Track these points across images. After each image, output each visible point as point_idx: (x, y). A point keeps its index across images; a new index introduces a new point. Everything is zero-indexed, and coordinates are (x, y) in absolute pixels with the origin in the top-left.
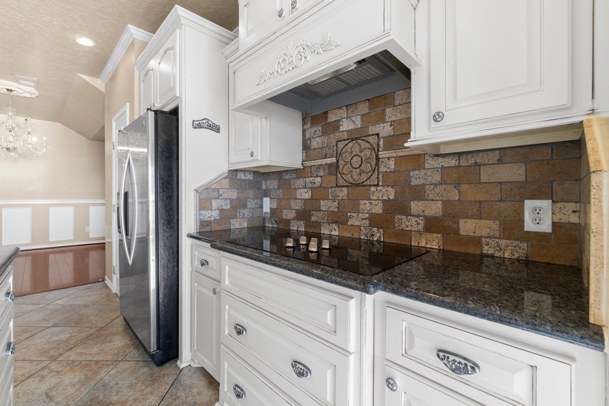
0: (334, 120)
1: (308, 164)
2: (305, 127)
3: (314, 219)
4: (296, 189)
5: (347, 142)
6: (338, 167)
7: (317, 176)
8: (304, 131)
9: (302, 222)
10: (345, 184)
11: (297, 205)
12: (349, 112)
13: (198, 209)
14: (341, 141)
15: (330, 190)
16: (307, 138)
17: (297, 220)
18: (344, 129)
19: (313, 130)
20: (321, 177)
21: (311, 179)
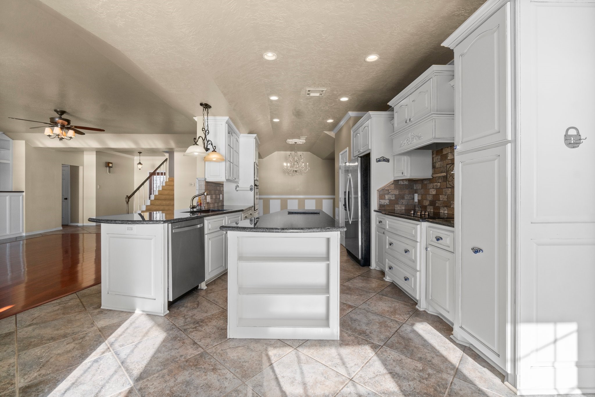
0: (445, 153)
1: (435, 176)
2: (433, 156)
3: (437, 205)
4: (429, 189)
5: (451, 165)
6: (447, 178)
7: (438, 182)
8: (433, 158)
9: (432, 207)
10: (450, 186)
11: (430, 198)
12: (452, 150)
13: (379, 199)
14: (448, 164)
15: (444, 190)
16: (434, 162)
17: (430, 205)
18: (450, 158)
19: (437, 158)
20: (440, 183)
21: (436, 184)
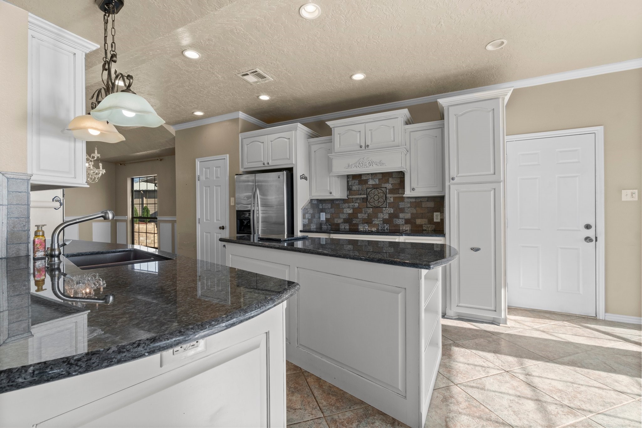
0: (365, 179)
1: (351, 197)
2: (349, 180)
3: (354, 222)
4: (343, 209)
5: (372, 189)
6: (367, 199)
7: (356, 203)
8: (348, 182)
9: (347, 224)
10: (371, 206)
11: (343, 216)
12: (373, 177)
13: (302, 218)
14: (369, 188)
15: (363, 209)
16: (350, 185)
17: (344, 223)
18: (370, 184)
19: (353, 182)
20: (358, 203)
21: (352, 204)
